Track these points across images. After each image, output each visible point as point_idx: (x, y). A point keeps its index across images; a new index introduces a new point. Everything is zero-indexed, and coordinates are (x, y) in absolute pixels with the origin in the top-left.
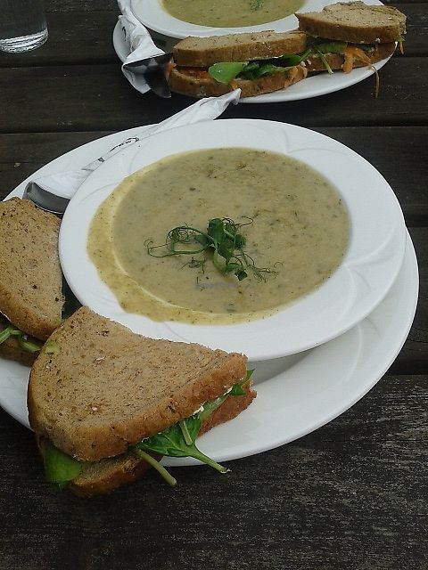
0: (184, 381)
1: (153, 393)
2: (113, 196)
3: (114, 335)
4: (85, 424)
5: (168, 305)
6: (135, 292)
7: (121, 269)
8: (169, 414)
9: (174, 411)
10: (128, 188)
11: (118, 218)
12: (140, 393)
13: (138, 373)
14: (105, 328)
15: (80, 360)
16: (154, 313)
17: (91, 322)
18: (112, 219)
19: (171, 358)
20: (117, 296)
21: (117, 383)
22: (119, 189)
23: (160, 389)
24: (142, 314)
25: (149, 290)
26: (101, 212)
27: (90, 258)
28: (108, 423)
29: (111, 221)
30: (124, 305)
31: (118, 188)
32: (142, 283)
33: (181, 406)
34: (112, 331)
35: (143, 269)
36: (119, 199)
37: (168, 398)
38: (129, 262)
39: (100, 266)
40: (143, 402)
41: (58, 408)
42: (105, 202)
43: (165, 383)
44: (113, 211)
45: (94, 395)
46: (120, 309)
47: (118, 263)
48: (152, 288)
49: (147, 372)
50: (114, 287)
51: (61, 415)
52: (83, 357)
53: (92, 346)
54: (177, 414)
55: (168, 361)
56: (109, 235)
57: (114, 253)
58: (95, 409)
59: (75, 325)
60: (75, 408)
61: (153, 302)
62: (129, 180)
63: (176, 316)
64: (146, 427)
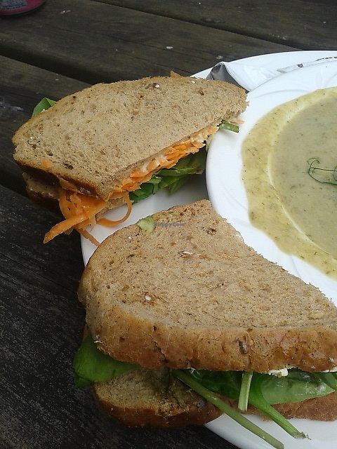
0: (276, 322)
1: (228, 315)
2: (296, 102)
3: (220, 237)
4: (126, 309)
5: (305, 238)
6: (273, 207)
7: (269, 177)
8: (235, 350)
9: (243, 352)
10: (316, 100)
11: (292, 126)
12: (211, 307)
13: (221, 284)
14: (215, 227)
15: (167, 245)
16: (283, 239)
17: (204, 217)
18: (285, 123)
19: (273, 288)
20: (250, 203)
21: (190, 284)
22: (307, 97)
23: (238, 316)
24: (269, 234)
25: (291, 212)
26: (277, 112)
27: (242, 152)
28: (152, 320)
29: (282, 124)
30: (253, 216)
31: (305, 96)
32: (285, 200)
33: (256, 349)
34: (221, 232)
35: (293, 187)
36: (302, 107)
37: (243, 330)
38: (282, 172)
39: (247, 165)
40: (209, 319)
41: (111, 279)
42: (284, 105)
43: (249, 312)
44: (290, 116)
45: (156, 284)
46: (246, 218)
47: (269, 169)
48: (294, 211)
49: (233, 289)
50: (252, 192)
51: (109, 287)
52: (173, 244)
53: (189, 238)
54: (246, 358)
55: (267, 289)
56: (273, 138)
57: (269, 158)
58: (148, 298)
59: (186, 214)
60: (127, 287)
61: (288, 227)
62: (322, 92)
63: (309, 256)
64: (195, 351)
